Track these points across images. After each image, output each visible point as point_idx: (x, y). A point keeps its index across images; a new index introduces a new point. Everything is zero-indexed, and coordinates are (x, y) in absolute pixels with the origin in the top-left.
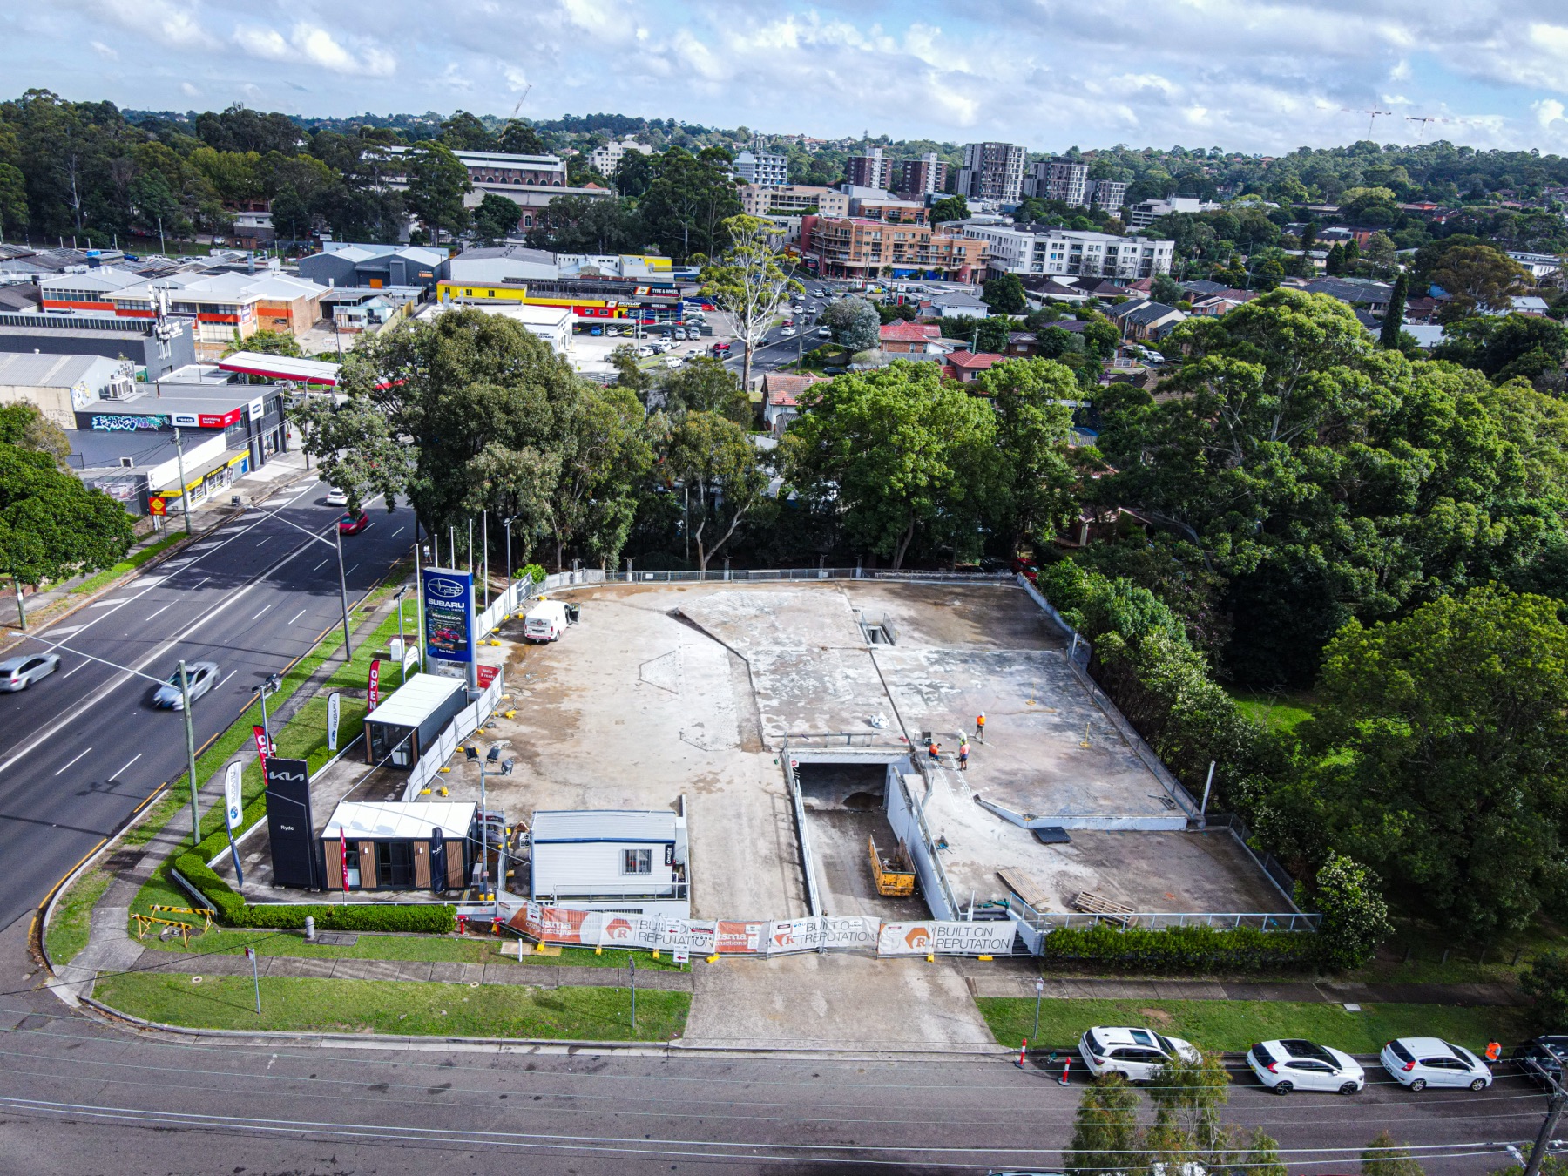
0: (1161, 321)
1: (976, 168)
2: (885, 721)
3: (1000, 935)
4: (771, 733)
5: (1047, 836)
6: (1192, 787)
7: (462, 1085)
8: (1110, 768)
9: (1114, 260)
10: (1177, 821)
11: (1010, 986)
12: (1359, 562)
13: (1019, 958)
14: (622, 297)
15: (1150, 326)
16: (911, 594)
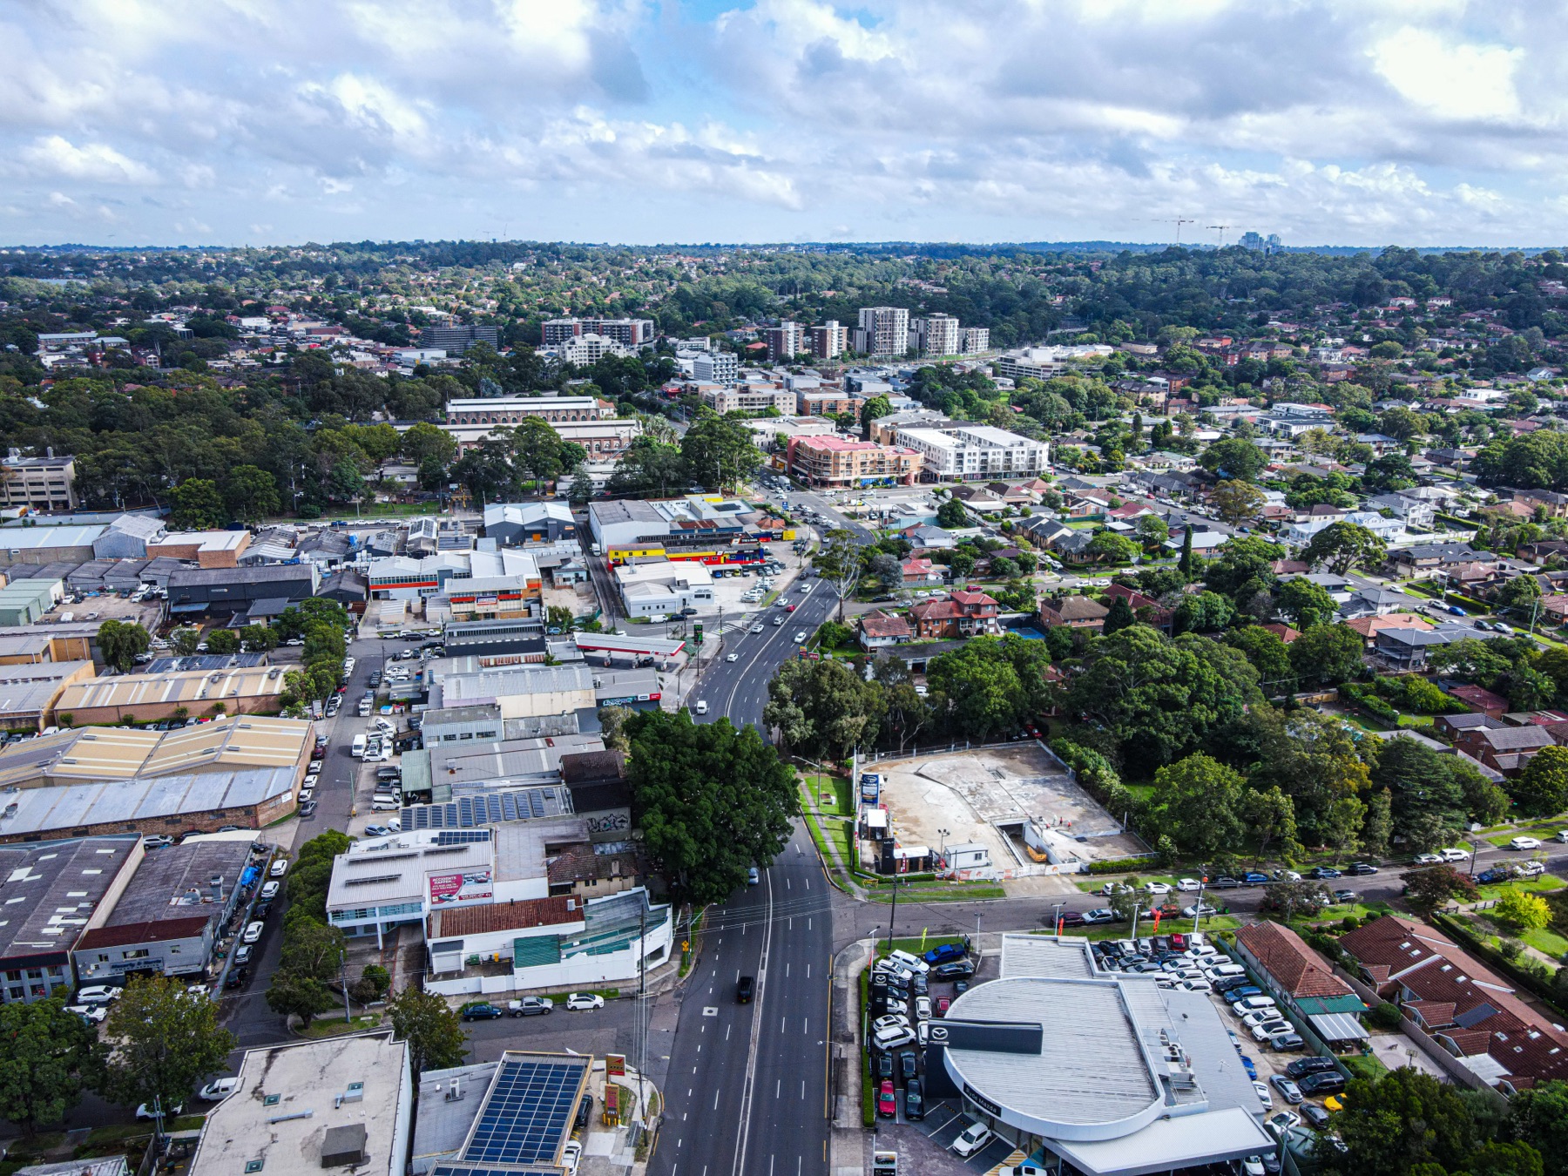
0: (1056, 536)
1: (869, 328)
2: (1018, 809)
3: (1076, 867)
4: (985, 818)
5: (1081, 840)
6: (1120, 820)
7: (966, 909)
8: (1094, 817)
9: (1009, 460)
10: (1117, 831)
11: (1082, 879)
12: (1168, 733)
13: (1082, 873)
14: (724, 547)
15: (1050, 539)
16: (1000, 754)
